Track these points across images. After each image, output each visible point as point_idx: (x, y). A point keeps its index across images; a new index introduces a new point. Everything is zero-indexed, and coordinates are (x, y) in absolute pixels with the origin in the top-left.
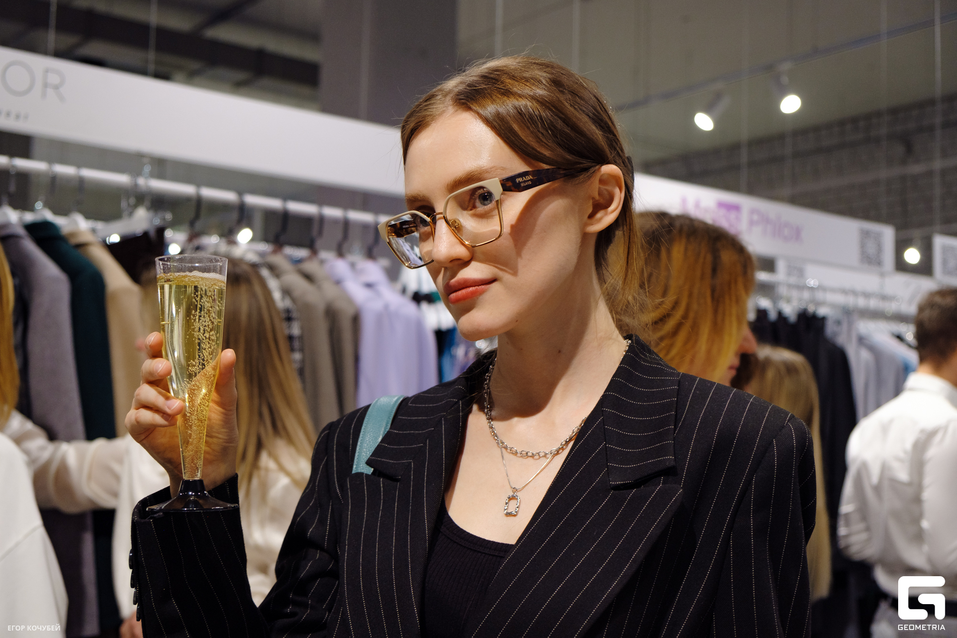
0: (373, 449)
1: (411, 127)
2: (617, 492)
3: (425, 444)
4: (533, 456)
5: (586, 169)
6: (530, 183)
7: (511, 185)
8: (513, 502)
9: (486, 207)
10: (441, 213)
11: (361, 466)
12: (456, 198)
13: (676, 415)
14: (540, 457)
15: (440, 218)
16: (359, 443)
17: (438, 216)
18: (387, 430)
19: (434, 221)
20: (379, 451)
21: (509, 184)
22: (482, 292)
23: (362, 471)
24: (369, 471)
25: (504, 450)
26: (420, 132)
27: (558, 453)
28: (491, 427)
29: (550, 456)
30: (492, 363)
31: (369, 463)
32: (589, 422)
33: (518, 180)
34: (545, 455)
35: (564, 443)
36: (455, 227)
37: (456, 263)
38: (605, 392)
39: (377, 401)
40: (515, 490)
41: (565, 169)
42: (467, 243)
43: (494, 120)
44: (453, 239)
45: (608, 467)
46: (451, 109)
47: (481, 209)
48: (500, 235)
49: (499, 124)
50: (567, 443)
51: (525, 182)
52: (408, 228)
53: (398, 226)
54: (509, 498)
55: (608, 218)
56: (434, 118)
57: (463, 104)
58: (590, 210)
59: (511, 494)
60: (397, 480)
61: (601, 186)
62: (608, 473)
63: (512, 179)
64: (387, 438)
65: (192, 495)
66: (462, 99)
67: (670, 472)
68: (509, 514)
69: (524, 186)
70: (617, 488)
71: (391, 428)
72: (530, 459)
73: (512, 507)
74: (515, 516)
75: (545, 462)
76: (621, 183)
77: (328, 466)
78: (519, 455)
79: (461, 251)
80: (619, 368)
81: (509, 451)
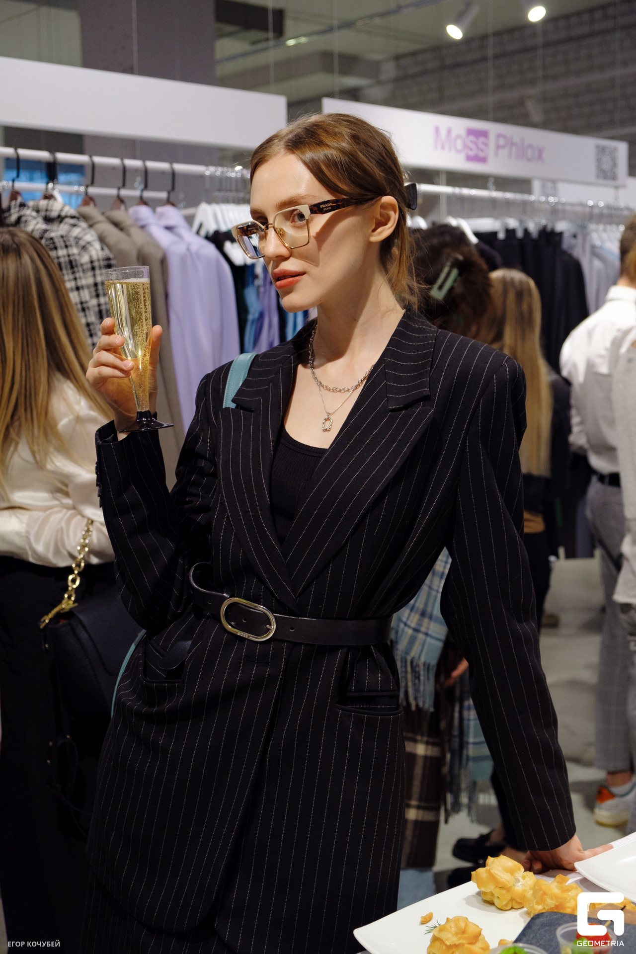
0: (236, 391)
1: (255, 162)
2: (393, 413)
3: (269, 386)
4: (340, 391)
5: (371, 199)
6: (330, 208)
7: (317, 209)
8: (328, 422)
9: (301, 222)
10: (272, 224)
11: (228, 403)
12: (282, 213)
13: (432, 361)
14: (345, 392)
15: (271, 227)
16: (226, 388)
17: (269, 226)
18: (245, 378)
19: (267, 228)
20: (240, 392)
21: (316, 209)
22: (297, 282)
23: (229, 406)
24: (233, 406)
25: (321, 387)
26: (262, 164)
27: (356, 388)
28: (313, 373)
29: (351, 391)
30: (314, 329)
31: (233, 401)
32: (376, 367)
33: (321, 206)
34: (348, 390)
35: (360, 381)
36: (280, 234)
37: (280, 258)
38: (387, 347)
39: (238, 358)
40: (329, 414)
41: (355, 199)
42: (287, 245)
43: (310, 162)
44: (278, 242)
45: (387, 397)
46: (283, 151)
47: (299, 223)
48: (308, 242)
49: (312, 166)
50: (362, 381)
51: (326, 207)
52: (252, 230)
53: (245, 228)
54: (325, 420)
55: (386, 231)
56: (270, 156)
57: (291, 149)
58: (373, 227)
59: (327, 417)
60: (252, 411)
61: (382, 211)
62: (387, 401)
63: (318, 205)
64: (246, 383)
65: (145, 420)
66: (290, 146)
67: (426, 399)
68: (326, 430)
69: (326, 211)
70: (393, 410)
71: (247, 377)
72: (339, 393)
73: (327, 426)
74: (329, 431)
75: (347, 394)
76: (396, 208)
77: (206, 404)
78: (331, 390)
79: (283, 251)
80: (396, 330)
81: (325, 388)
